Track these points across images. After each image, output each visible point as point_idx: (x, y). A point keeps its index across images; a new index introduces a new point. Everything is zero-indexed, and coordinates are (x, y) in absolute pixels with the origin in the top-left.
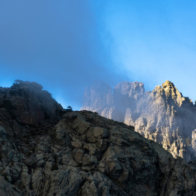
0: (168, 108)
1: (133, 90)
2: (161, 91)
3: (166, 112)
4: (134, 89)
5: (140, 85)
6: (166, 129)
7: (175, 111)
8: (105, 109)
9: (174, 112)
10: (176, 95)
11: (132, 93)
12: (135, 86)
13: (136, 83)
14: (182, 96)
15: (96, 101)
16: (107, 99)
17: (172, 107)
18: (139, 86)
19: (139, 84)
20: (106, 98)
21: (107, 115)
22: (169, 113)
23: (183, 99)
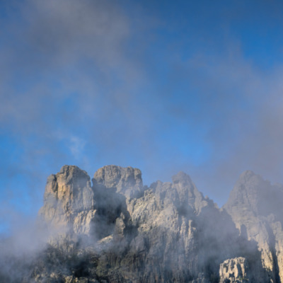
0: (184, 222)
1: (123, 180)
2: (172, 195)
3: (180, 229)
4: (126, 179)
5: (136, 173)
6: (179, 258)
7: (194, 229)
8: (80, 214)
9: (192, 230)
10: (194, 196)
11: (123, 186)
12: (127, 176)
13: (129, 169)
14: (203, 199)
15: (67, 200)
16: (84, 198)
17: (190, 222)
18: (133, 174)
19: (133, 170)
20: (82, 195)
21: (83, 224)
22: (184, 231)
23: (205, 204)
